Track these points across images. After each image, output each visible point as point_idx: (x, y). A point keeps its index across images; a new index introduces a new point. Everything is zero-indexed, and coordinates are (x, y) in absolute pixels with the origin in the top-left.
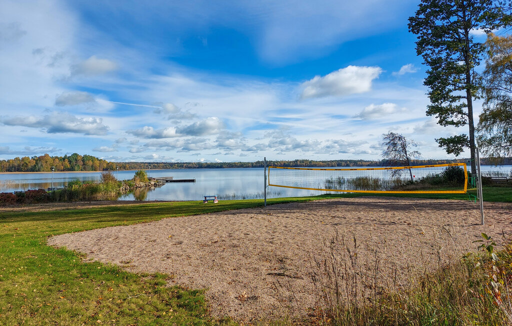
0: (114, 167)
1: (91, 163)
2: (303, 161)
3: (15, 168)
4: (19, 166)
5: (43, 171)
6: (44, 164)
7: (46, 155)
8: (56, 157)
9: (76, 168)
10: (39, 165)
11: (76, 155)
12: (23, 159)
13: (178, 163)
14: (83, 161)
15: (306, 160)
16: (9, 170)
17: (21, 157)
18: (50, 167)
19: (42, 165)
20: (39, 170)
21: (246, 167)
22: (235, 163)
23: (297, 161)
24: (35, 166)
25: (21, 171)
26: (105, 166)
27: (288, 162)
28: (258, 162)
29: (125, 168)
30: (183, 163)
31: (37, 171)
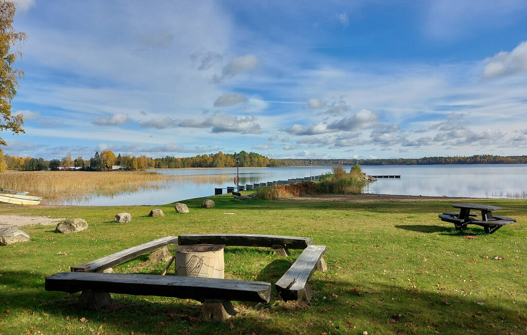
0: (276, 163)
1: (256, 160)
2: (485, 157)
3: (197, 164)
4: (200, 162)
5: (219, 167)
6: (220, 161)
7: (220, 153)
8: (228, 155)
9: (245, 164)
10: (216, 161)
11: (243, 152)
12: (203, 157)
13: (332, 160)
14: (250, 158)
15: (489, 156)
16: (193, 166)
17: (201, 155)
18: (224, 163)
19: (218, 162)
20: (216, 166)
21: (410, 164)
22: (396, 160)
23: (476, 157)
24: (213, 162)
25: (202, 167)
26: (268, 163)
27: (464, 158)
28: (425, 158)
29: (284, 164)
30: (338, 160)
31: (214, 167)
